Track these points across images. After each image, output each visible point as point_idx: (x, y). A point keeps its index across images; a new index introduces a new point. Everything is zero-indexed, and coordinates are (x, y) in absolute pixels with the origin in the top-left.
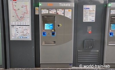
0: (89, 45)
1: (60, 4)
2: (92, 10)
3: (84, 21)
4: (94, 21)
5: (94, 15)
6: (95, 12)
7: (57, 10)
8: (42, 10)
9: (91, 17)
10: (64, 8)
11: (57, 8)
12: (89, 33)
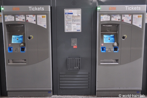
0: (74, 64)
1: (30, 7)
2: (77, 15)
3: (66, 31)
4: (80, 31)
5: (80, 22)
6: (80, 18)
7: (27, 15)
8: (6, 17)
9: (75, 25)
10: (36, 14)
11: (25, 14)
12: (74, 47)
